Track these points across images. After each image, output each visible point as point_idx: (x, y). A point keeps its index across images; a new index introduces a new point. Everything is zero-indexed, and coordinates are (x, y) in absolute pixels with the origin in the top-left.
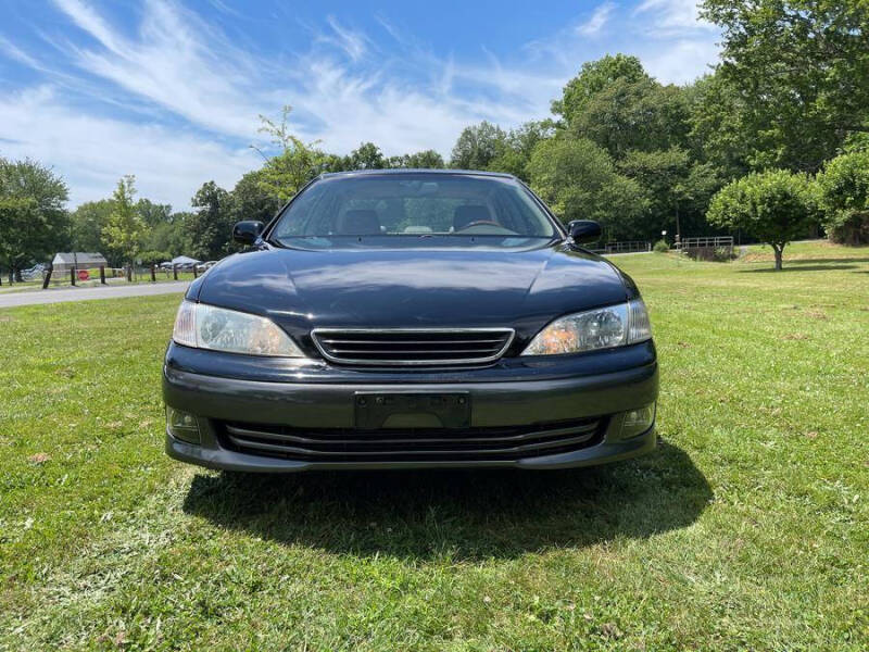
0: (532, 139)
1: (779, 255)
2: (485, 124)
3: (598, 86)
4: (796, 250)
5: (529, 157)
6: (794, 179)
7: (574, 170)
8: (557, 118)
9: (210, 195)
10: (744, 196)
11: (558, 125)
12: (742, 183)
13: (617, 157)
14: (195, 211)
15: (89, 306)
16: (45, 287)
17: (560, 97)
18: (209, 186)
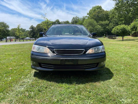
0: (84, 19)
1: (123, 38)
2: (76, 17)
3: (95, 10)
4: (126, 37)
5: (83, 22)
6: (125, 26)
7: (91, 24)
8: (88, 16)
9: (32, 27)
10: (118, 29)
11: (88, 17)
12: (117, 27)
13: (97, 22)
14: (30, 30)
15: (14, 45)
16: (6, 42)
17: (89, 12)
18: (32, 26)
